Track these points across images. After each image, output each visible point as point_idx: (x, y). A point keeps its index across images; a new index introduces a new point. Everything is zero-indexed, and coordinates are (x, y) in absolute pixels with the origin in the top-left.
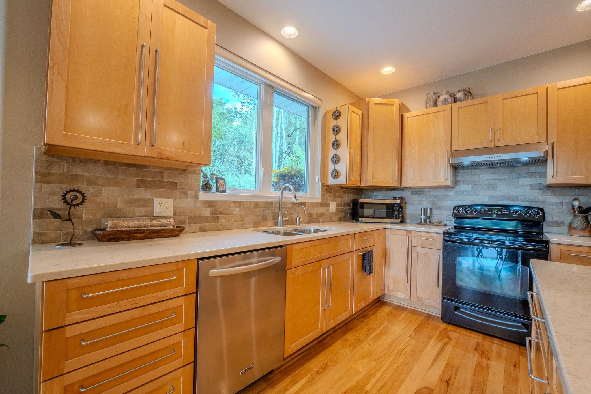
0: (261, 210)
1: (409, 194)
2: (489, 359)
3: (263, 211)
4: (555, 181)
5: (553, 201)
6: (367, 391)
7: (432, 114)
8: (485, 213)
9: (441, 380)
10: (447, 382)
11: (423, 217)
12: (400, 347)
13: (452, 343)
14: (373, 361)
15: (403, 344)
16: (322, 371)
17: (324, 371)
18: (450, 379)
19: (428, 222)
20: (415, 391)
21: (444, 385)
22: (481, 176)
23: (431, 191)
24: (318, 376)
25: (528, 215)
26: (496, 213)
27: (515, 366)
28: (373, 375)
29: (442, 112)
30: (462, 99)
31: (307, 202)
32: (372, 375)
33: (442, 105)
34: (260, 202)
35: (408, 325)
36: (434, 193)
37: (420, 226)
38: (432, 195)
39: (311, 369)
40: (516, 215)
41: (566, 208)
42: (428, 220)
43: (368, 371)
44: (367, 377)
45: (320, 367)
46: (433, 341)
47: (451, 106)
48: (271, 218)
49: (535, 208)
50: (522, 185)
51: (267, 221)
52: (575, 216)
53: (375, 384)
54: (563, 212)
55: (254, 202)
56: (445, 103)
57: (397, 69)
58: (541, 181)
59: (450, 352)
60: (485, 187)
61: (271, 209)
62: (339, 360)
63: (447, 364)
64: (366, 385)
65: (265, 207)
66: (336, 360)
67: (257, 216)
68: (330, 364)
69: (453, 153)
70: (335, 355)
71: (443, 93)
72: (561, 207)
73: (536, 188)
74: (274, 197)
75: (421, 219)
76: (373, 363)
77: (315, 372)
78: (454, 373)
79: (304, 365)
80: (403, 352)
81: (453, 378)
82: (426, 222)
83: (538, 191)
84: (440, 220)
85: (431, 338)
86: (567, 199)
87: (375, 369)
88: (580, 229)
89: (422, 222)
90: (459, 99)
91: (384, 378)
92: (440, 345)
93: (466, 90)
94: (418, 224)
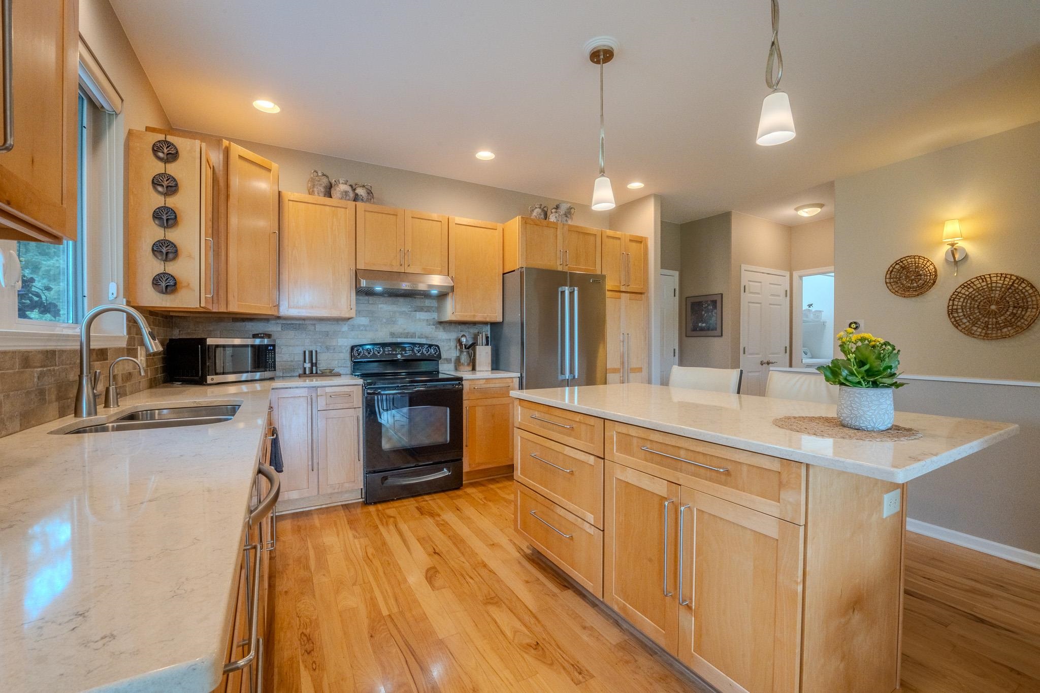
0: (36, 375)
1: (279, 329)
2: (439, 515)
3: (39, 378)
4: (454, 318)
5: (444, 338)
6: (390, 616)
7: (328, 207)
8: (389, 354)
9: (429, 555)
10: (435, 553)
11: (308, 365)
12: (361, 554)
13: (399, 519)
14: (354, 587)
15: (360, 550)
16: (311, 645)
17: (313, 643)
18: (434, 549)
19: (314, 372)
20: (425, 579)
21: (436, 556)
22: (380, 306)
23: (315, 324)
24: (315, 654)
25: (429, 353)
26: (400, 353)
27: (458, 510)
28: (373, 599)
29: (343, 210)
30: (365, 198)
31: (110, 349)
32: (371, 599)
33: (341, 199)
34: (31, 352)
35: (337, 528)
36: (319, 327)
37: (302, 379)
38: (316, 330)
39: (291, 659)
40: (419, 354)
41: (453, 344)
42: (314, 368)
43: (363, 599)
44: (370, 605)
45: (301, 644)
46: (382, 529)
47: (356, 205)
48: (53, 397)
49: (434, 345)
50: (420, 320)
51: (47, 405)
52: (461, 352)
53: (387, 603)
54: (451, 348)
55: (20, 352)
56: (346, 197)
57: (282, 109)
58: (435, 315)
59: (408, 529)
60: (384, 321)
61: (54, 370)
62: (314, 618)
63: (418, 540)
64: (380, 613)
65: (41, 367)
66: (308, 620)
67: (28, 393)
68: (308, 630)
69: (357, 274)
70: (298, 617)
71: (341, 182)
72: (449, 344)
73: (431, 323)
74: (67, 338)
75: (305, 369)
76: (357, 589)
77: (302, 655)
78: (431, 543)
79: (273, 663)
80: (371, 557)
81: (435, 547)
82: (312, 372)
83: (433, 326)
84: (331, 367)
85: (376, 527)
86: (453, 335)
87: (367, 592)
88: (466, 364)
89: (307, 372)
90: (361, 197)
91: (386, 591)
92: (392, 527)
93: (366, 187)
94: (300, 376)
